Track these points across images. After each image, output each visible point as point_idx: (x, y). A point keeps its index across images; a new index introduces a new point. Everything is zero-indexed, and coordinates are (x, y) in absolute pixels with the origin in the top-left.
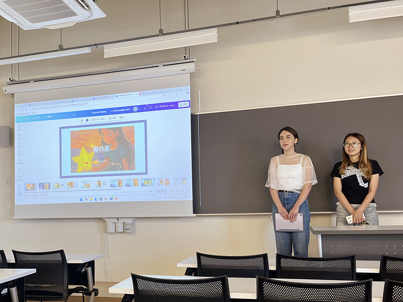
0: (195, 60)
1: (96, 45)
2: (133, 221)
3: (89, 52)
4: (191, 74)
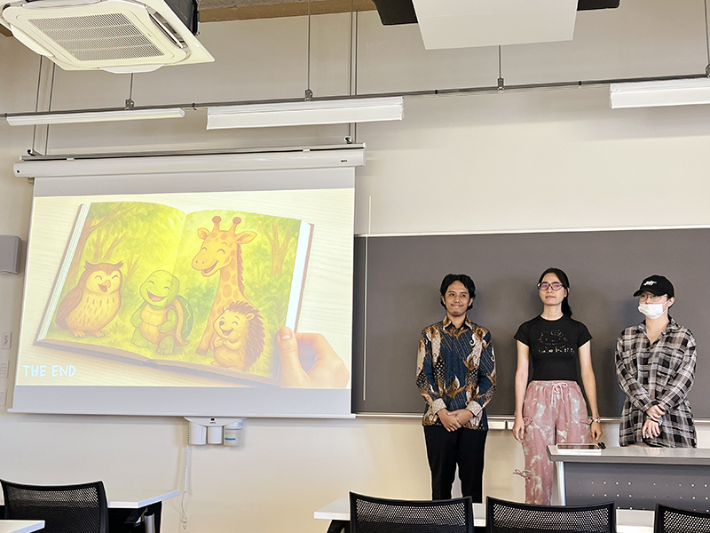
0: (364, 145)
1: (194, 105)
2: (242, 424)
3: (180, 116)
4: (356, 167)
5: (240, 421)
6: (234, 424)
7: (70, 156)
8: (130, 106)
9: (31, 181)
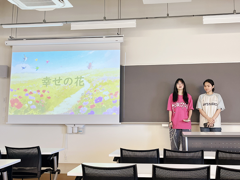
0: (123, 36)
1: (66, 22)
3: (61, 25)
4: (121, 43)
5: (84, 125)
6: (82, 126)
7: (25, 39)
8: (45, 22)
9: (11, 47)
